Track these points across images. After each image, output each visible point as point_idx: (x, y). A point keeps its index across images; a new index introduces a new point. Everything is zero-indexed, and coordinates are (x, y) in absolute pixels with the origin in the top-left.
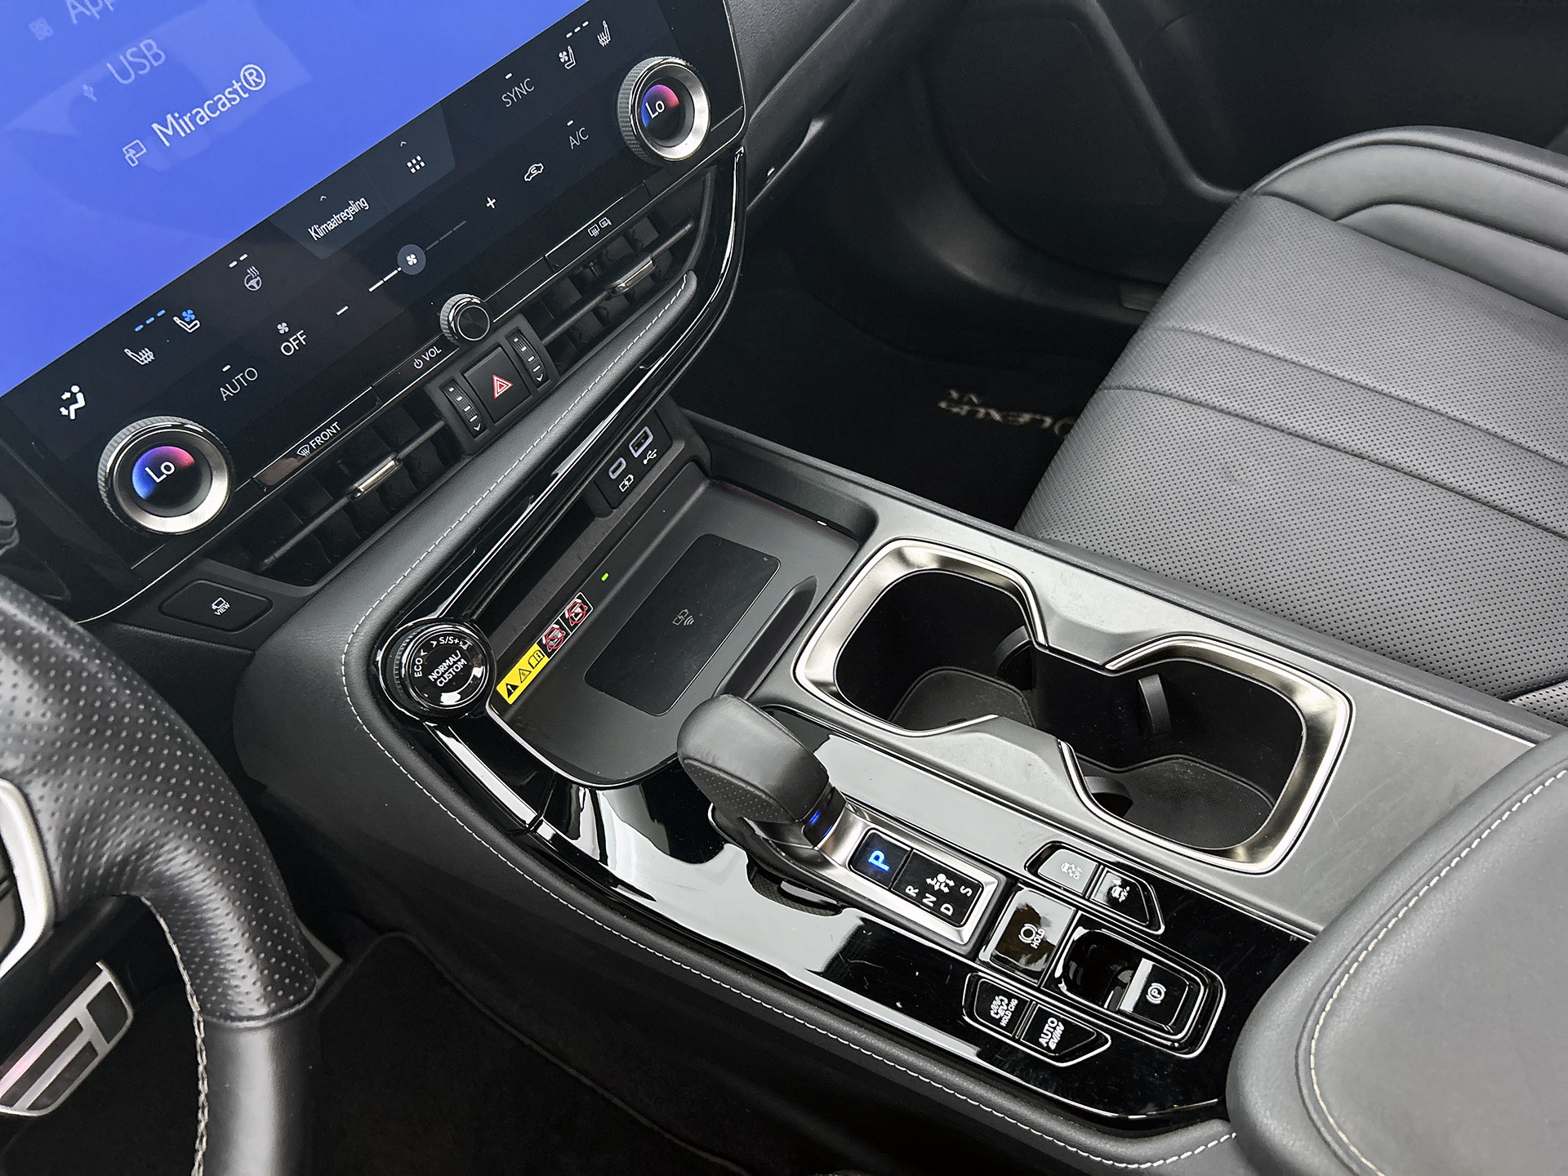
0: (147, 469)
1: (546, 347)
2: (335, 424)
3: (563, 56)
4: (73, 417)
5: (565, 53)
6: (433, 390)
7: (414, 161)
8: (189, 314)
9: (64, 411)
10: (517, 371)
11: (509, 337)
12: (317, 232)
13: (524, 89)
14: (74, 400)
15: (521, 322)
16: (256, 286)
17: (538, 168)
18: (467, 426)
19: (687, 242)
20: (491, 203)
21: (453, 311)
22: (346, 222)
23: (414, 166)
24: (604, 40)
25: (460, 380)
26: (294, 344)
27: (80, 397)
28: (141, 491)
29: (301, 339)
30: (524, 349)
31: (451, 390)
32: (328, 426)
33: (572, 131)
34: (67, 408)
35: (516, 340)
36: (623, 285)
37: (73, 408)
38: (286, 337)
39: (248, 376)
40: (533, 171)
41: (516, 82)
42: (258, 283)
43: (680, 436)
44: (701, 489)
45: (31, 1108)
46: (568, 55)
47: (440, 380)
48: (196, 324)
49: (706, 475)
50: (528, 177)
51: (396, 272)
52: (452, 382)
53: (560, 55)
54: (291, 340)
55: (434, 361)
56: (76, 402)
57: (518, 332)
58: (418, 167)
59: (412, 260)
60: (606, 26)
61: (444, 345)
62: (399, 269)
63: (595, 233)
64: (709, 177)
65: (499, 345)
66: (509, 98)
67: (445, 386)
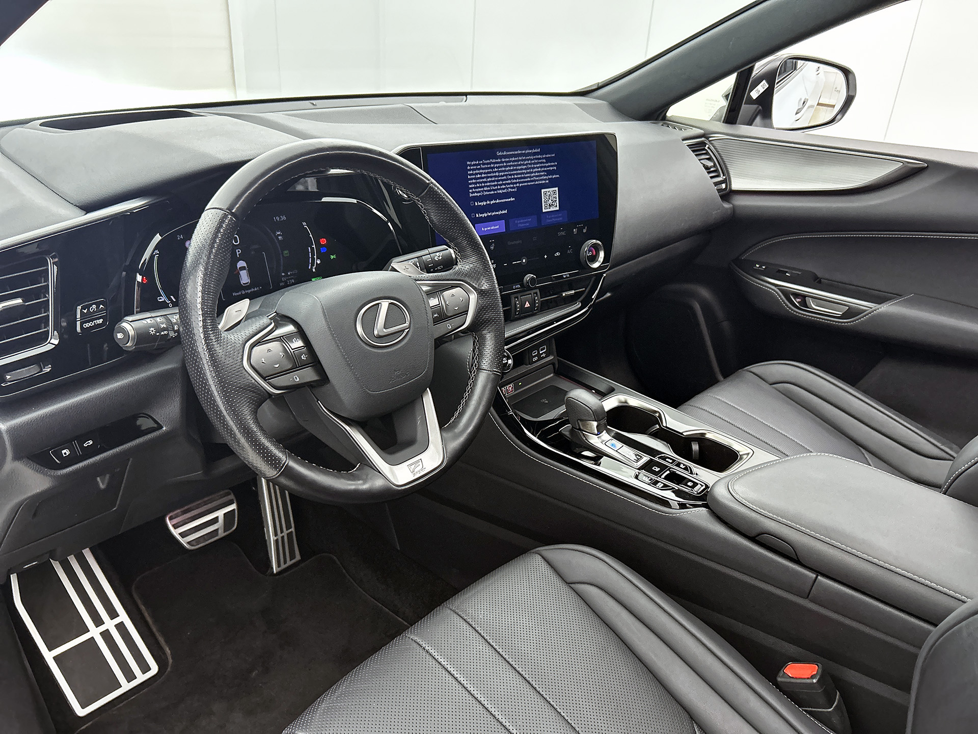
1: (541, 301)
3: (574, 230)
6: (513, 297)
7: (535, 237)
10: (533, 303)
11: (534, 293)
12: (510, 243)
13: (563, 233)
15: (538, 291)
16: (492, 248)
18: (516, 311)
19: (583, 292)
20: (546, 256)
21: (529, 277)
24: (585, 231)
25: (519, 298)
29: (495, 266)
30: (536, 298)
33: (570, 249)
35: (535, 295)
36: (564, 295)
40: (558, 254)
41: (562, 231)
43: (553, 355)
44: (552, 375)
45: (189, 543)
47: (515, 295)
49: (554, 372)
50: (556, 255)
51: (520, 262)
52: (517, 298)
55: (518, 288)
57: (536, 293)
58: (535, 239)
59: (524, 261)
60: (586, 228)
61: (522, 285)
63: (565, 277)
64: (593, 279)
65: (531, 294)
66: (560, 234)
67: (515, 298)
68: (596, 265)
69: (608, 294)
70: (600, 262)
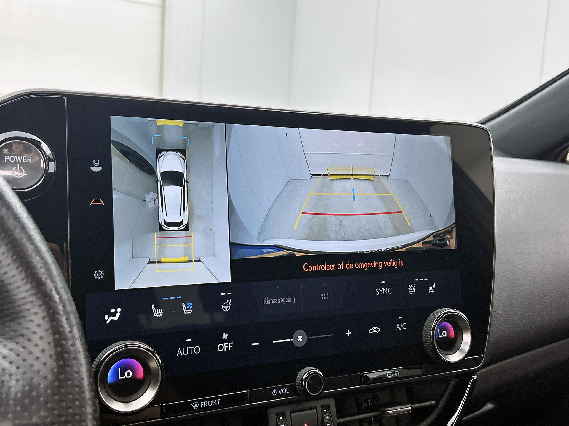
0: (119, 369)
1: (338, 423)
2: (218, 400)
3: (410, 287)
4: (108, 322)
5: (412, 286)
6: (273, 412)
7: (325, 295)
8: (190, 305)
9: (106, 317)
11: (323, 407)
12: (267, 301)
13: (387, 291)
14: (114, 314)
15: (332, 402)
16: (226, 309)
17: (377, 330)
19: (431, 409)
20: (348, 333)
21: (307, 374)
22: (281, 304)
23: (323, 296)
24: (431, 290)
25: (288, 415)
26: (225, 347)
27: (118, 315)
28: (109, 378)
29: (230, 346)
30: (327, 417)
31: (281, 418)
32: (214, 399)
33: (400, 322)
34: (109, 317)
35: (325, 410)
36: (391, 412)
37: (112, 318)
38: (224, 341)
39: (195, 350)
40: (374, 330)
41: (385, 286)
42: (228, 308)
46: (413, 288)
47: (279, 409)
48: (190, 311)
50: (371, 331)
51: (289, 340)
52: (283, 414)
53: (409, 286)
54: (225, 344)
55: (282, 395)
56: (115, 316)
57: (328, 407)
58: (325, 298)
59: (300, 338)
60: (434, 285)
61: (293, 389)
62: (292, 340)
63: (390, 376)
64: (452, 383)
65: (316, 408)
66: (379, 291)
67: (278, 415)
68: (455, 357)
69: (489, 406)
70: (462, 351)
